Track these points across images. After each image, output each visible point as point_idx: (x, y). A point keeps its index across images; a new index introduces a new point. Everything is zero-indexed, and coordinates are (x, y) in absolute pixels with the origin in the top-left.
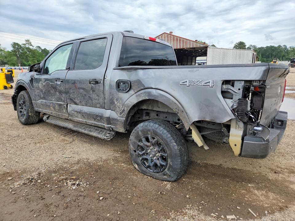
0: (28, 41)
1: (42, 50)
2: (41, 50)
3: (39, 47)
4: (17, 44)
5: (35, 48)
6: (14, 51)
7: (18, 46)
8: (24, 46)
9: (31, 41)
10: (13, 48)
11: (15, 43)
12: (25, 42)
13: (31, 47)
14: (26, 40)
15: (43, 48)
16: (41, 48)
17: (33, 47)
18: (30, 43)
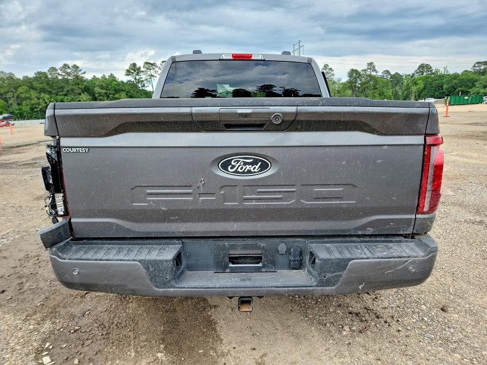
0: (371, 64)
1: (392, 77)
2: (389, 76)
3: (388, 72)
4: (356, 70)
5: (380, 74)
6: (350, 82)
7: (356, 74)
8: (364, 73)
9: (375, 64)
10: (350, 77)
11: (352, 70)
12: (365, 68)
13: (374, 73)
14: (368, 64)
15: (393, 73)
16: (389, 73)
17: (377, 72)
18: (374, 67)
